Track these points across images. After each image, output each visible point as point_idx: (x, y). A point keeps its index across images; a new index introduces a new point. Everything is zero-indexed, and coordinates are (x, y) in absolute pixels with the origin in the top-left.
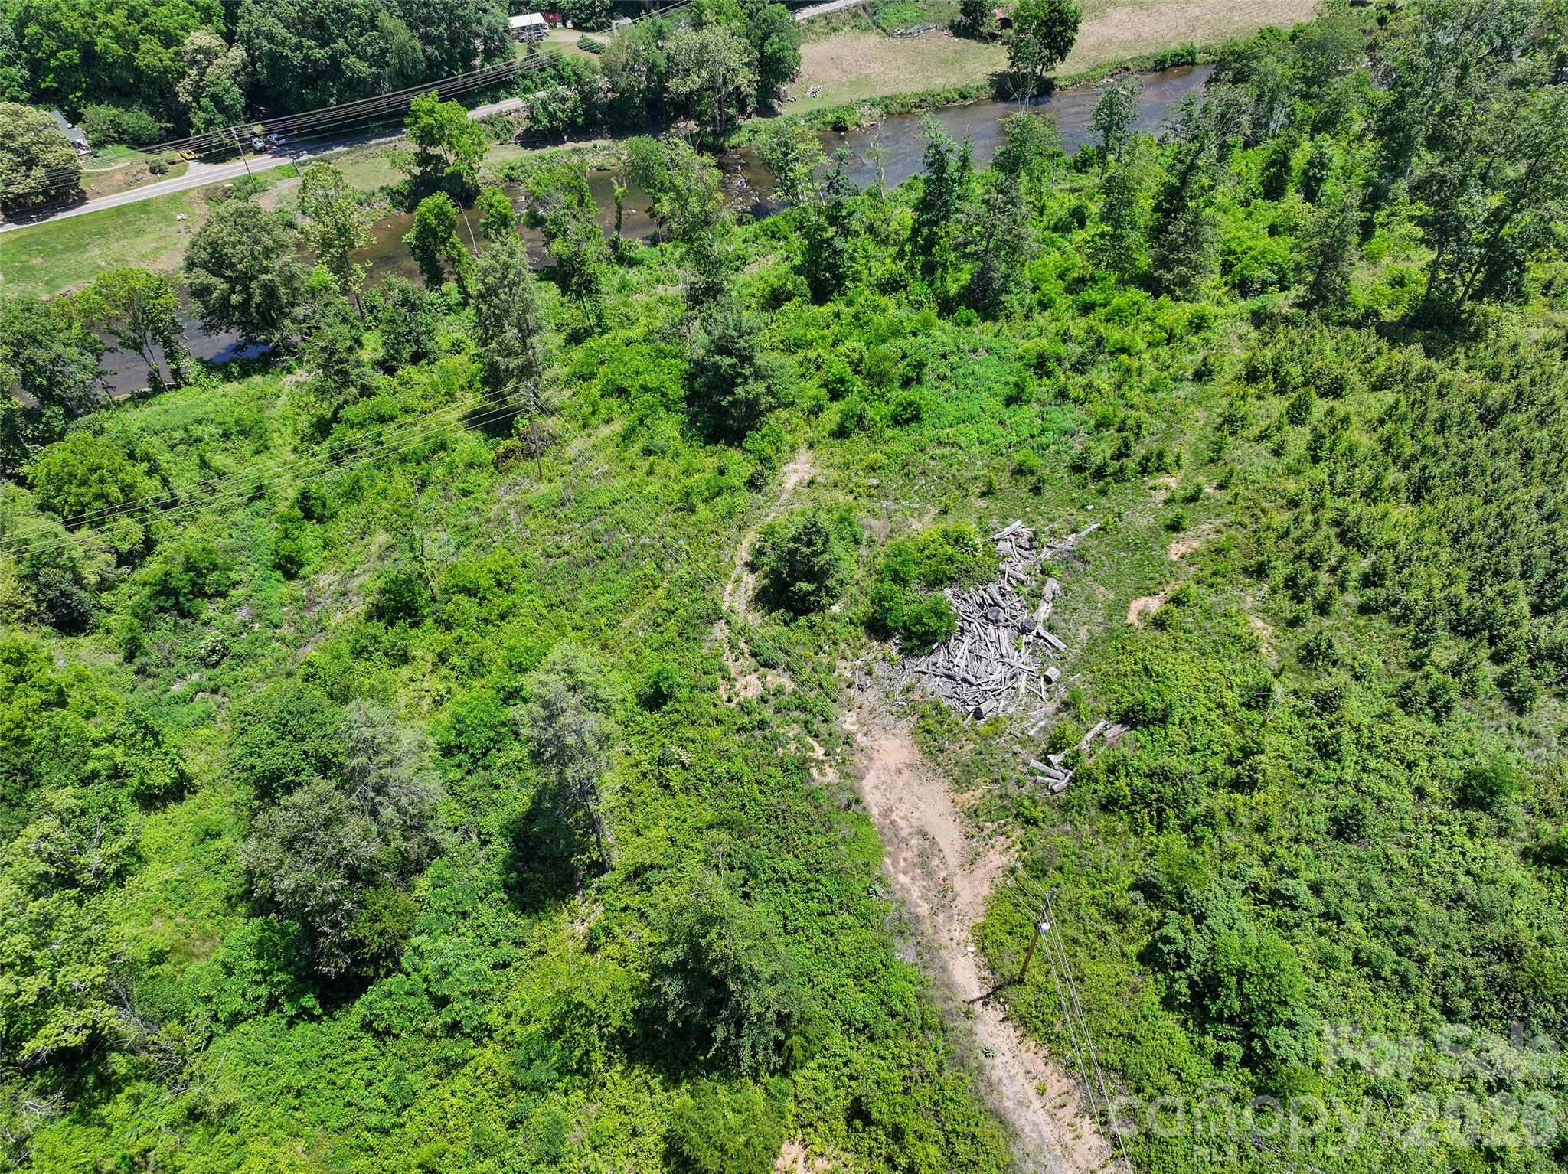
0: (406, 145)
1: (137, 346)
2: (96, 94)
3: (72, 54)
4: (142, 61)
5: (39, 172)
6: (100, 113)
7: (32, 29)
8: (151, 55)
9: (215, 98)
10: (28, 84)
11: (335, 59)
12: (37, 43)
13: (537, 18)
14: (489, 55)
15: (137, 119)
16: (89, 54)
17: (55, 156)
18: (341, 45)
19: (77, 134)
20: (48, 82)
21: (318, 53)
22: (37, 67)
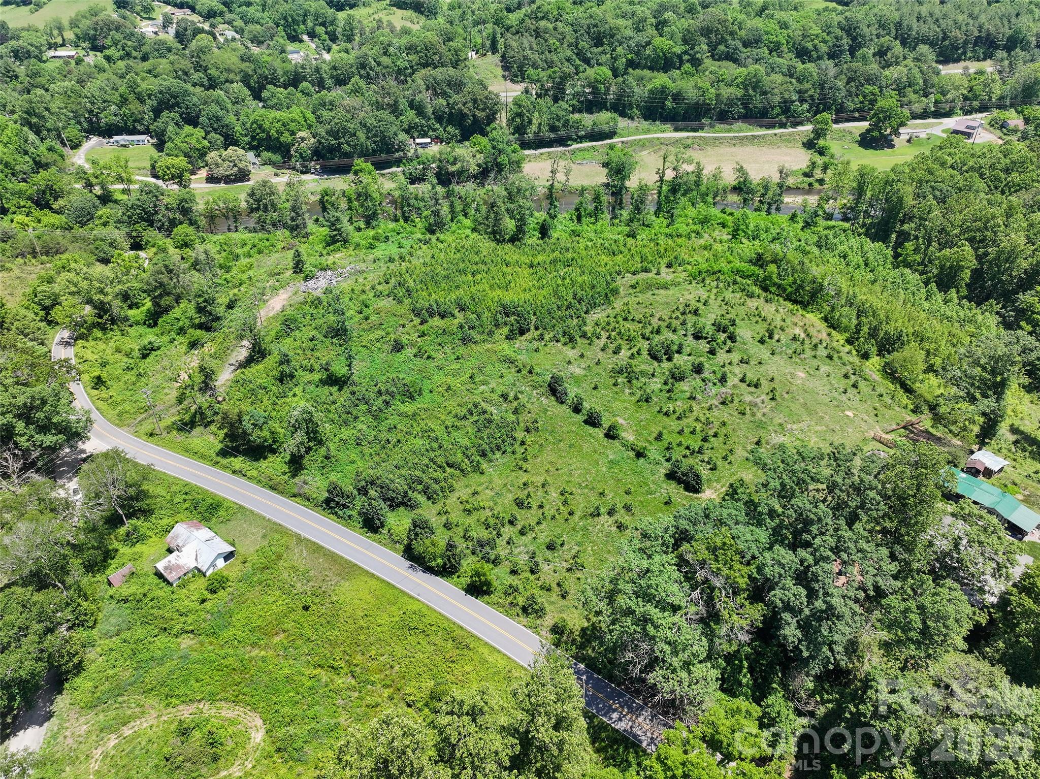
0: (351, 177)
1: (227, 218)
2: (268, 149)
3: (263, 135)
4: (282, 139)
5: (236, 169)
6: (266, 155)
7: (255, 126)
8: (286, 138)
9: (301, 154)
10: (249, 143)
11: (339, 144)
12: (254, 130)
13: (428, 140)
14: (397, 151)
15: (277, 158)
16: (269, 137)
17: (241, 165)
18: (342, 140)
19: (256, 161)
20: (255, 143)
21: (334, 142)
22: (253, 138)
